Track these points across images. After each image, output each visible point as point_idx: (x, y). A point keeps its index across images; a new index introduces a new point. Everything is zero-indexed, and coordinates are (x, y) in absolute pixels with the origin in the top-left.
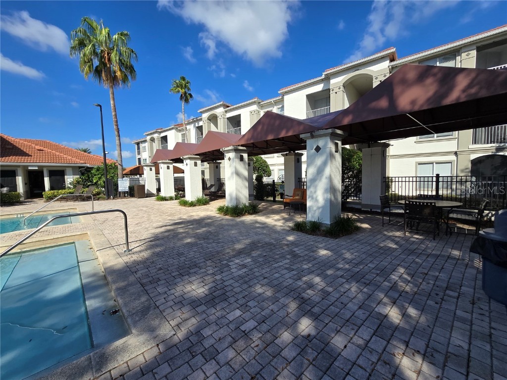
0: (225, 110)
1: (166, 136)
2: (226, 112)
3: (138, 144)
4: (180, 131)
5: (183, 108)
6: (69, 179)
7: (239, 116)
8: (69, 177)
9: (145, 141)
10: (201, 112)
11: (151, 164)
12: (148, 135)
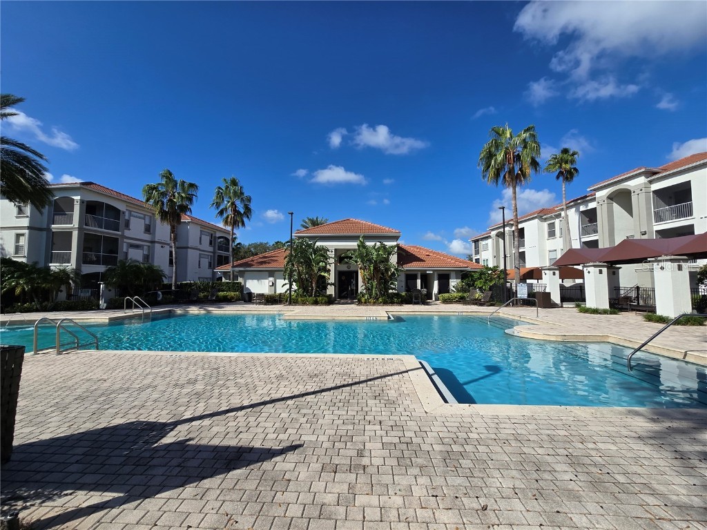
0: (649, 179)
1: (523, 229)
2: (651, 182)
3: (476, 241)
4: (545, 220)
5: (564, 189)
6: (454, 283)
7: (689, 183)
8: (452, 280)
9: (489, 237)
10: (595, 190)
11: (553, 267)
12: (493, 230)
